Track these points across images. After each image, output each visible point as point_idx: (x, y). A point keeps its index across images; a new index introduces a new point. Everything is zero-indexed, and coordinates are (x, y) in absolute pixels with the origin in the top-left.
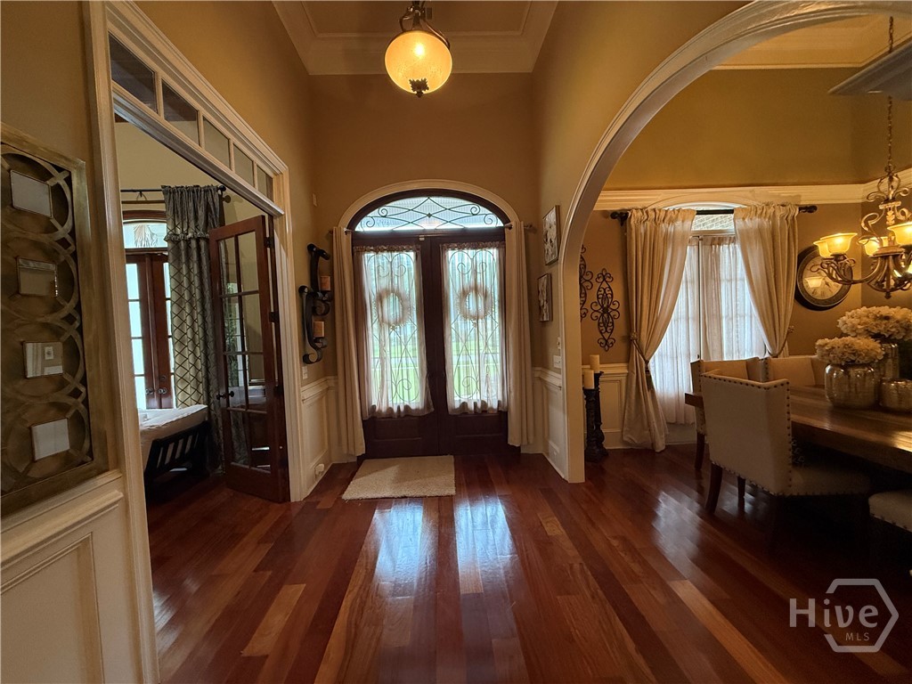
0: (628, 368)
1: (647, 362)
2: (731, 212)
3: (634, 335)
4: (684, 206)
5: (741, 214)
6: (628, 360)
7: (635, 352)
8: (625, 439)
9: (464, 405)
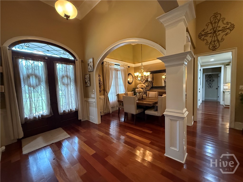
0: (104, 96)
1: (108, 95)
2: (119, 65)
3: (105, 89)
4: (113, 63)
5: (121, 66)
6: (104, 95)
7: (106, 93)
8: (104, 112)
9: (64, 111)
